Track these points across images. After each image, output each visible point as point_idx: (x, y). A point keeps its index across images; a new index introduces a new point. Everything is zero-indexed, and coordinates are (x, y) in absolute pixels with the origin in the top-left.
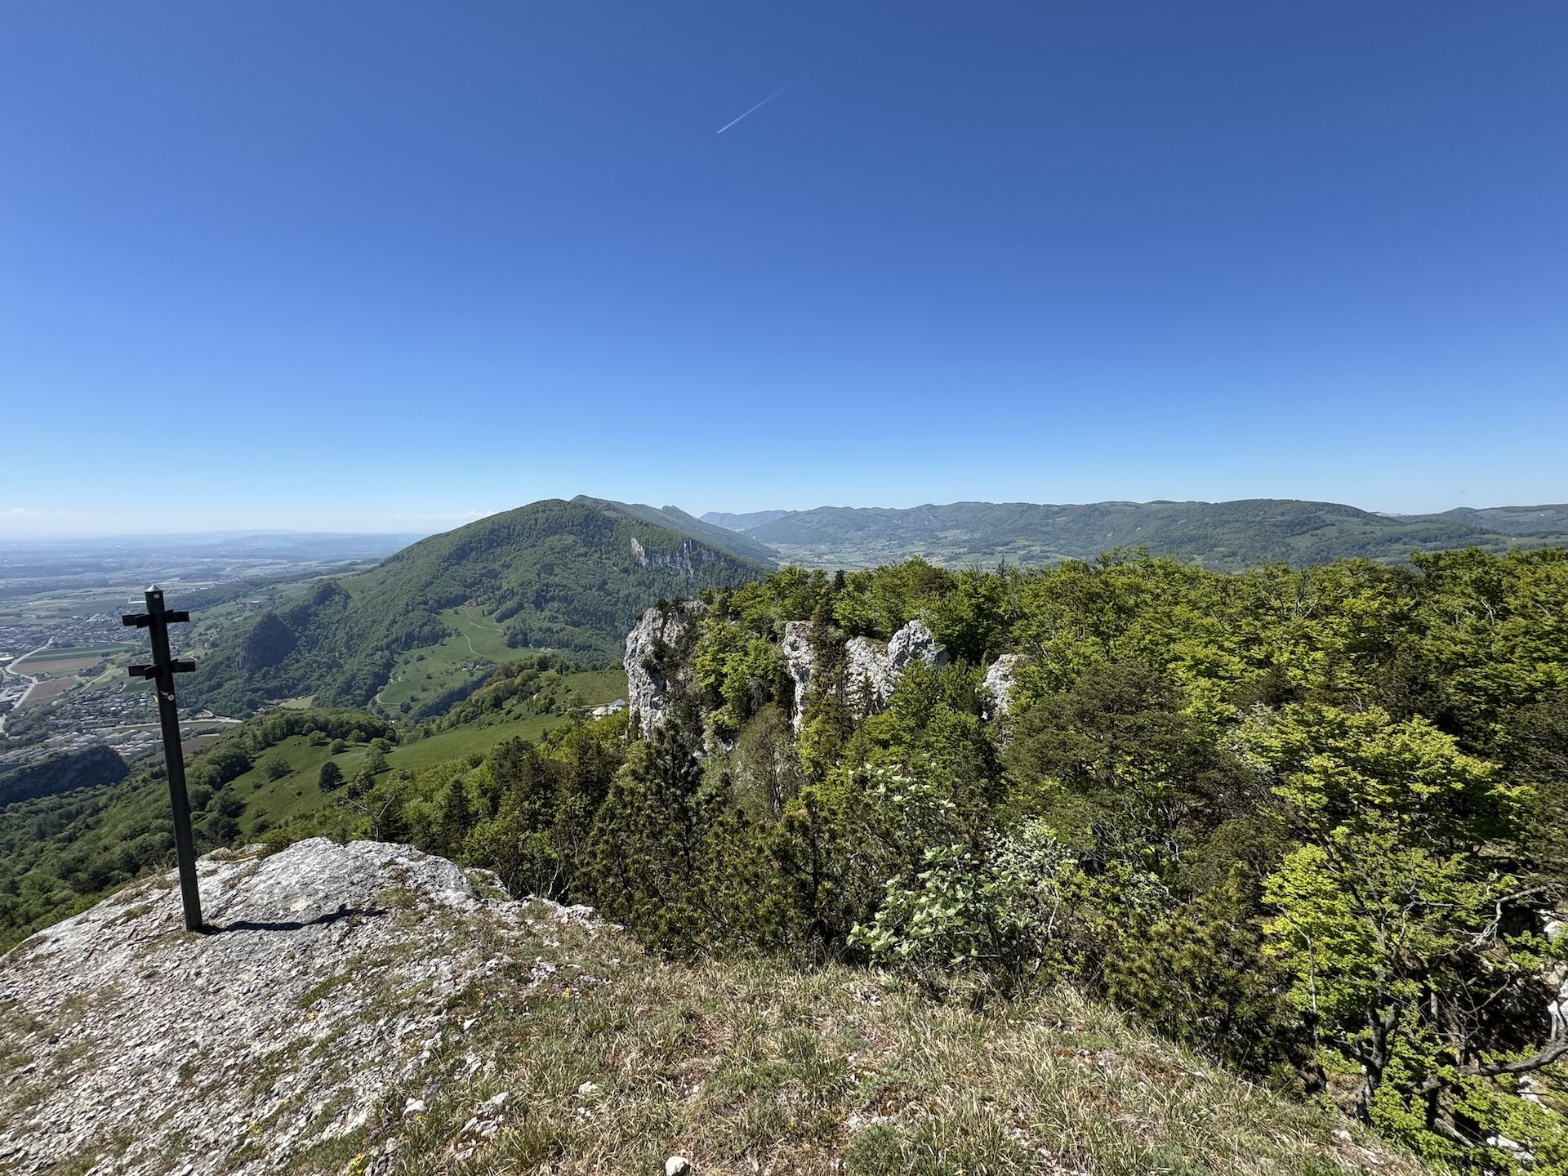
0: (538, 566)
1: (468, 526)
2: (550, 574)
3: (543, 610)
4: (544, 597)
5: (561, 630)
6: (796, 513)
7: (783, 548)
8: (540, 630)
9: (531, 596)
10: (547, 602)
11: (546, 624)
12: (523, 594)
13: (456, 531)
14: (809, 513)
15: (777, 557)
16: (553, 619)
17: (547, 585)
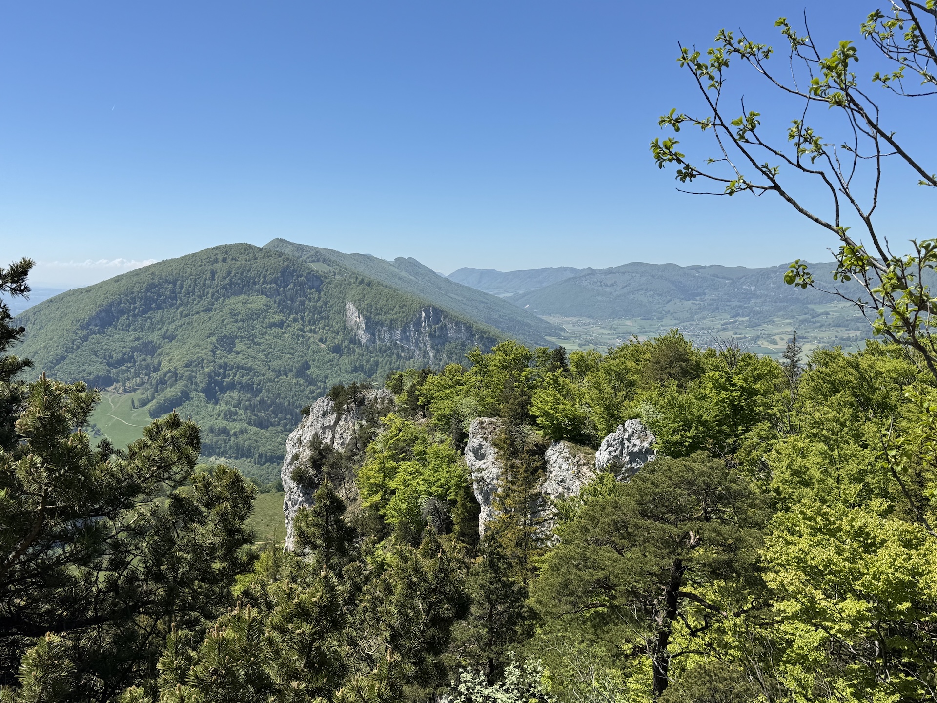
0: (213, 339)
1: (118, 279)
2: (230, 351)
3: (216, 402)
4: (220, 384)
5: (241, 432)
6: (591, 272)
7: (569, 325)
8: (212, 430)
9: (201, 379)
10: (223, 390)
11: (220, 423)
12: (190, 378)
13: (101, 285)
14: (610, 271)
15: (559, 336)
16: (230, 416)
17: (225, 366)
